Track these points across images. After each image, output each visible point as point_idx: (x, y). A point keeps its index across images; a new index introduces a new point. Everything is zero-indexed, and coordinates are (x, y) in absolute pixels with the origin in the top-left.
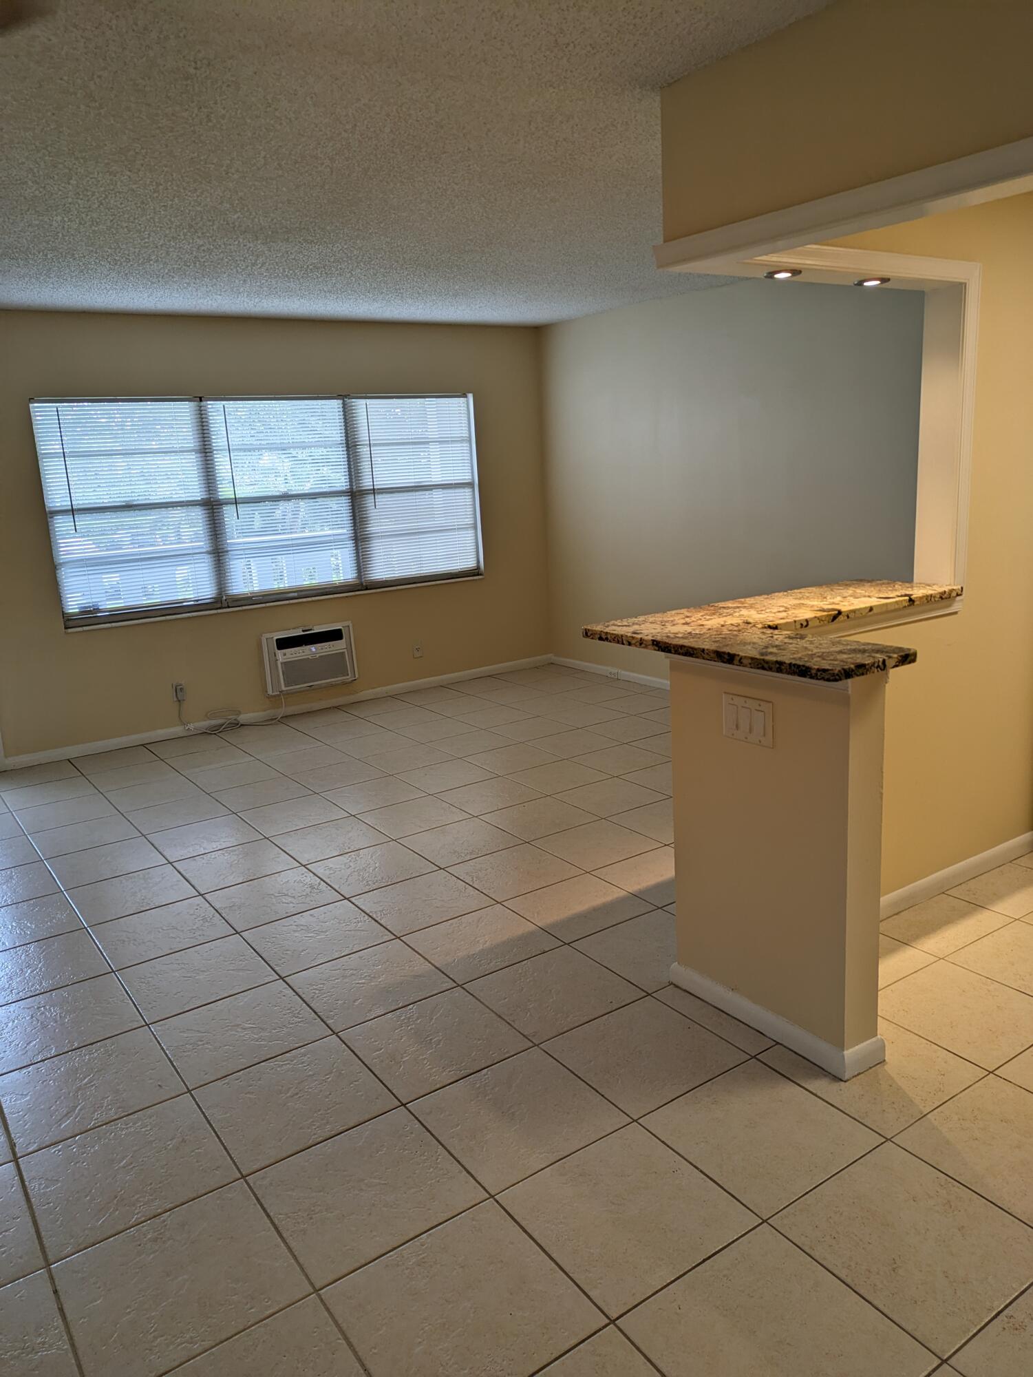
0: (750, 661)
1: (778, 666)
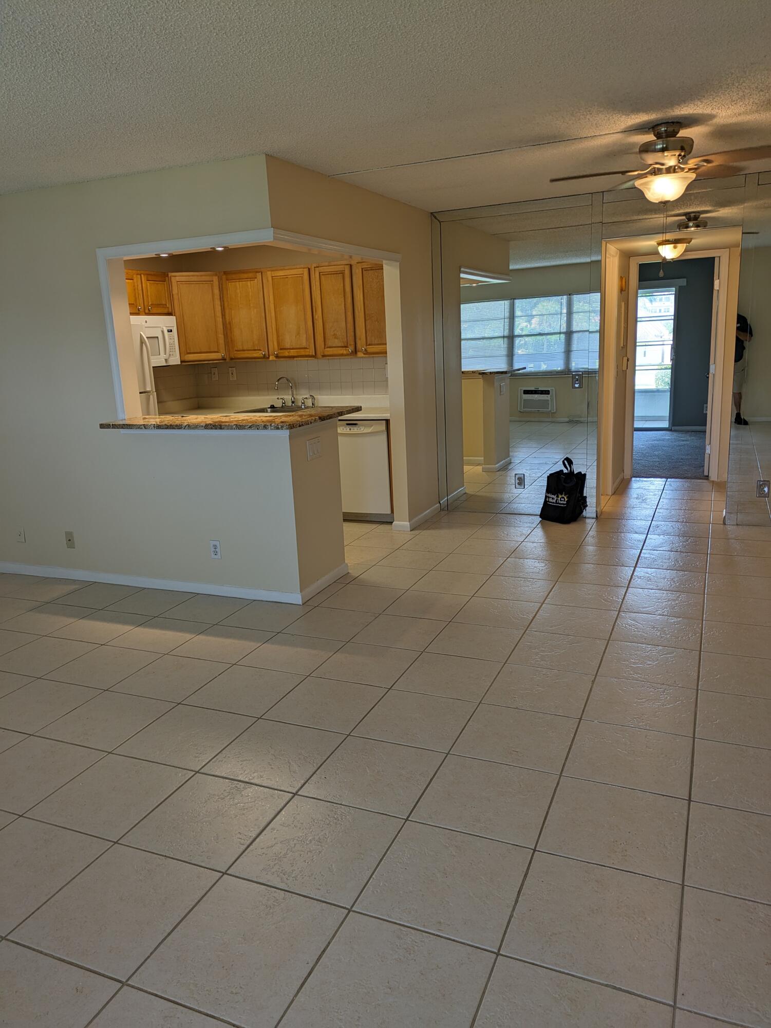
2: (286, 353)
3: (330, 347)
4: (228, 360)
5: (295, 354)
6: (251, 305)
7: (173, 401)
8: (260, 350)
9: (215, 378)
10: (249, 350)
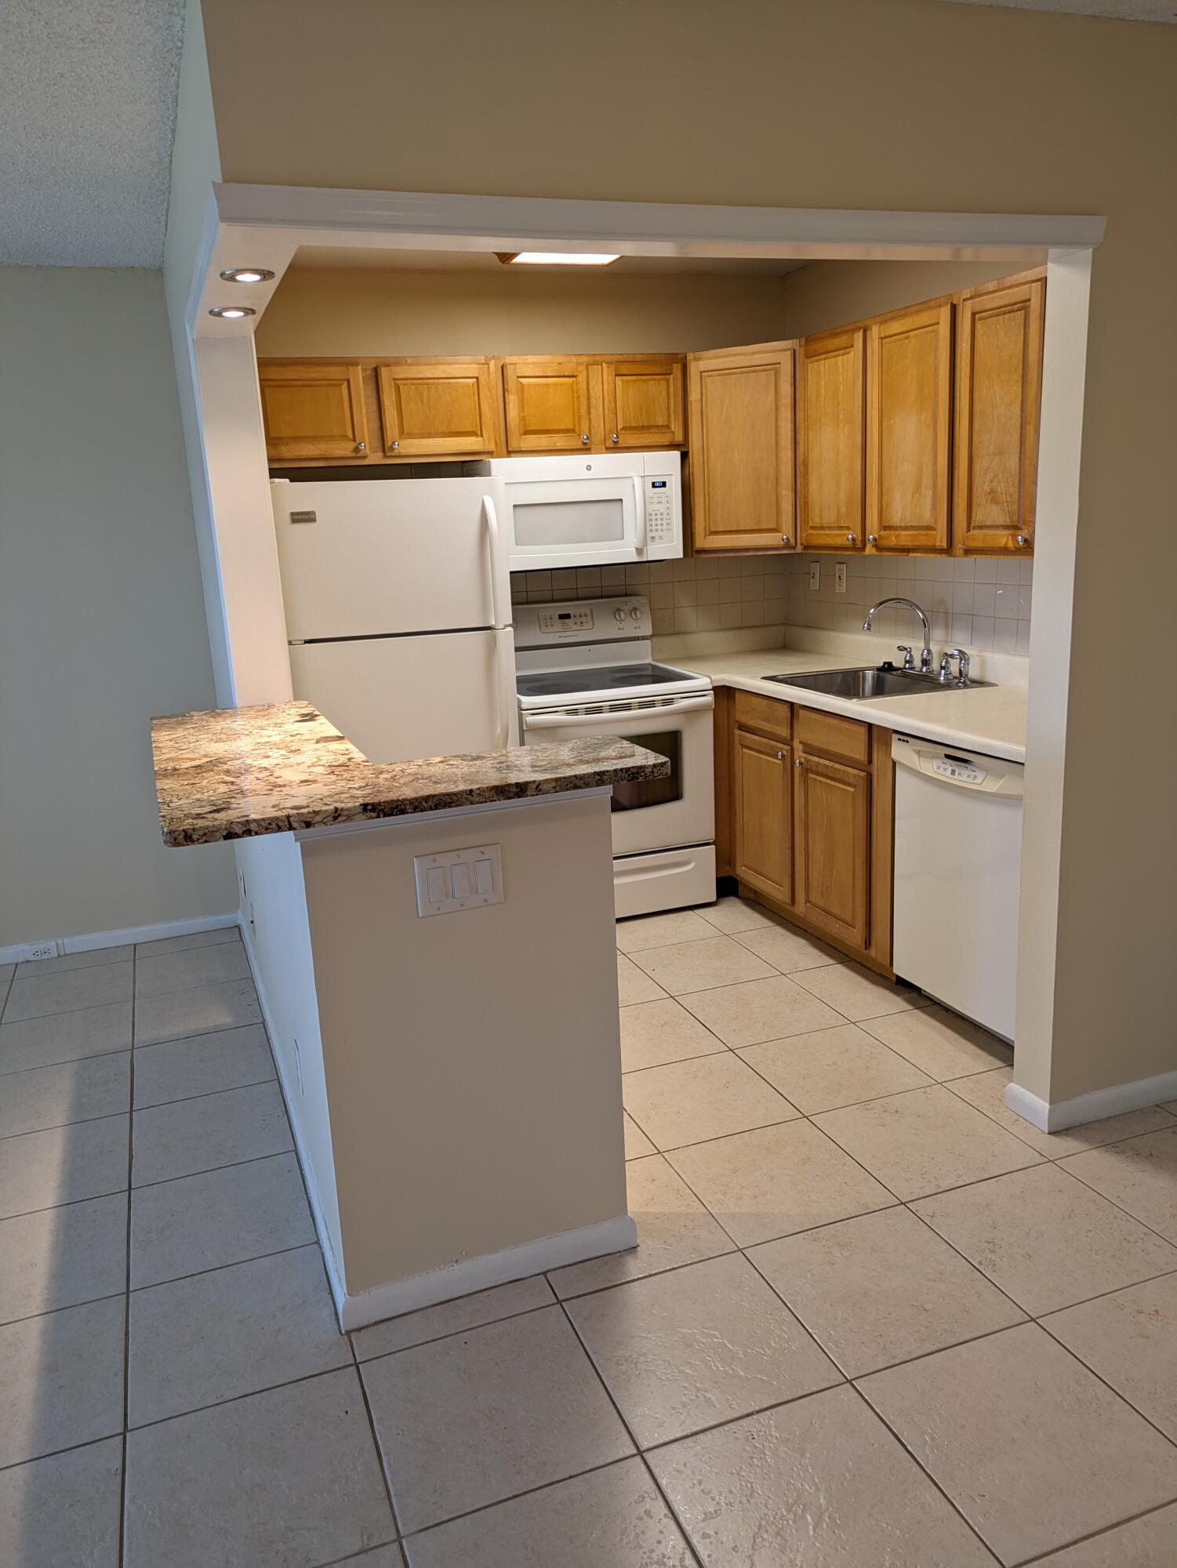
0: (554, 784)
1: (597, 777)
2: (893, 541)
3: (981, 527)
5: (909, 544)
6: (841, 417)
8: (848, 528)
9: (815, 585)
10: (830, 528)
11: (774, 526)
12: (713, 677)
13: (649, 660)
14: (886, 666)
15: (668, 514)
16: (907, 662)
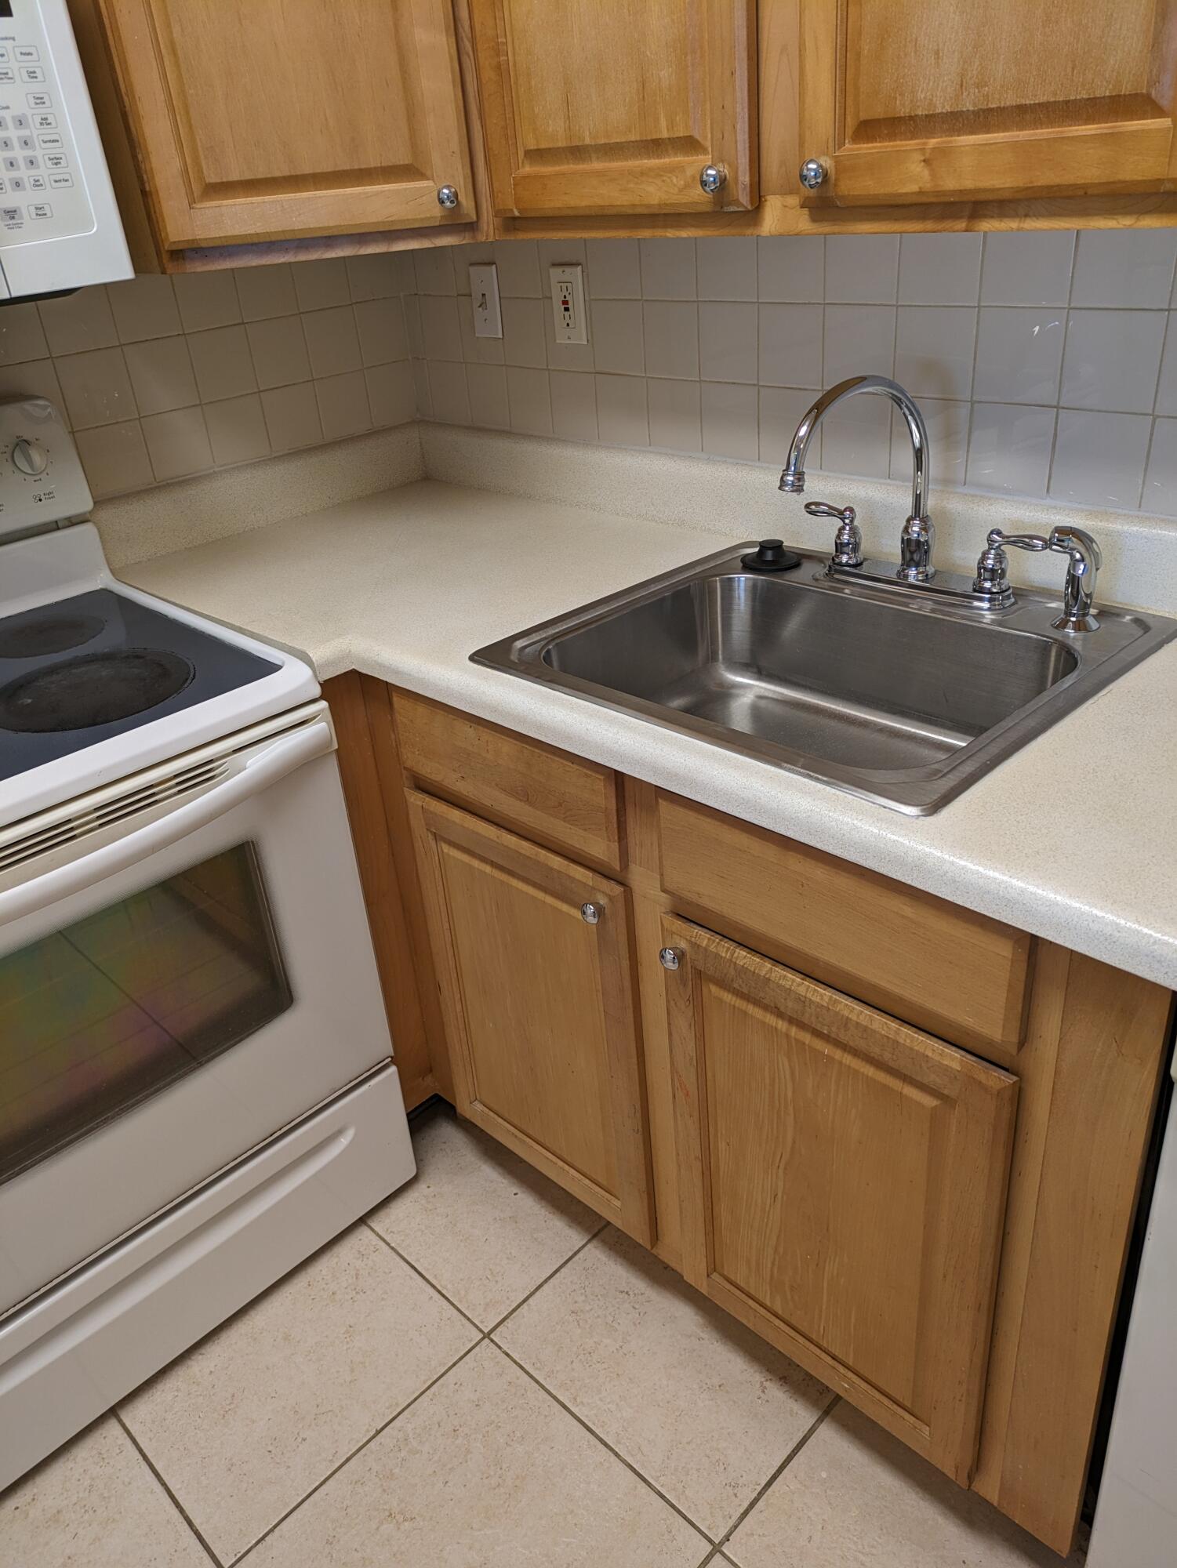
2: (905, 176)
4: (489, 229)
7: (255, 465)
9: (490, 325)
10: (611, 150)
11: (401, 157)
12: (316, 655)
13: (102, 580)
14: (769, 556)
15: (45, 121)
16: (840, 547)
